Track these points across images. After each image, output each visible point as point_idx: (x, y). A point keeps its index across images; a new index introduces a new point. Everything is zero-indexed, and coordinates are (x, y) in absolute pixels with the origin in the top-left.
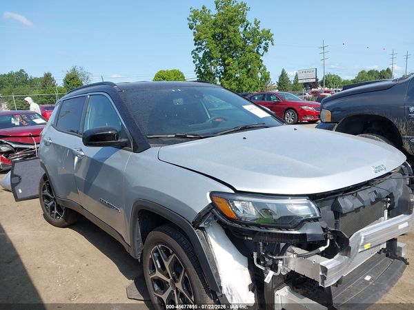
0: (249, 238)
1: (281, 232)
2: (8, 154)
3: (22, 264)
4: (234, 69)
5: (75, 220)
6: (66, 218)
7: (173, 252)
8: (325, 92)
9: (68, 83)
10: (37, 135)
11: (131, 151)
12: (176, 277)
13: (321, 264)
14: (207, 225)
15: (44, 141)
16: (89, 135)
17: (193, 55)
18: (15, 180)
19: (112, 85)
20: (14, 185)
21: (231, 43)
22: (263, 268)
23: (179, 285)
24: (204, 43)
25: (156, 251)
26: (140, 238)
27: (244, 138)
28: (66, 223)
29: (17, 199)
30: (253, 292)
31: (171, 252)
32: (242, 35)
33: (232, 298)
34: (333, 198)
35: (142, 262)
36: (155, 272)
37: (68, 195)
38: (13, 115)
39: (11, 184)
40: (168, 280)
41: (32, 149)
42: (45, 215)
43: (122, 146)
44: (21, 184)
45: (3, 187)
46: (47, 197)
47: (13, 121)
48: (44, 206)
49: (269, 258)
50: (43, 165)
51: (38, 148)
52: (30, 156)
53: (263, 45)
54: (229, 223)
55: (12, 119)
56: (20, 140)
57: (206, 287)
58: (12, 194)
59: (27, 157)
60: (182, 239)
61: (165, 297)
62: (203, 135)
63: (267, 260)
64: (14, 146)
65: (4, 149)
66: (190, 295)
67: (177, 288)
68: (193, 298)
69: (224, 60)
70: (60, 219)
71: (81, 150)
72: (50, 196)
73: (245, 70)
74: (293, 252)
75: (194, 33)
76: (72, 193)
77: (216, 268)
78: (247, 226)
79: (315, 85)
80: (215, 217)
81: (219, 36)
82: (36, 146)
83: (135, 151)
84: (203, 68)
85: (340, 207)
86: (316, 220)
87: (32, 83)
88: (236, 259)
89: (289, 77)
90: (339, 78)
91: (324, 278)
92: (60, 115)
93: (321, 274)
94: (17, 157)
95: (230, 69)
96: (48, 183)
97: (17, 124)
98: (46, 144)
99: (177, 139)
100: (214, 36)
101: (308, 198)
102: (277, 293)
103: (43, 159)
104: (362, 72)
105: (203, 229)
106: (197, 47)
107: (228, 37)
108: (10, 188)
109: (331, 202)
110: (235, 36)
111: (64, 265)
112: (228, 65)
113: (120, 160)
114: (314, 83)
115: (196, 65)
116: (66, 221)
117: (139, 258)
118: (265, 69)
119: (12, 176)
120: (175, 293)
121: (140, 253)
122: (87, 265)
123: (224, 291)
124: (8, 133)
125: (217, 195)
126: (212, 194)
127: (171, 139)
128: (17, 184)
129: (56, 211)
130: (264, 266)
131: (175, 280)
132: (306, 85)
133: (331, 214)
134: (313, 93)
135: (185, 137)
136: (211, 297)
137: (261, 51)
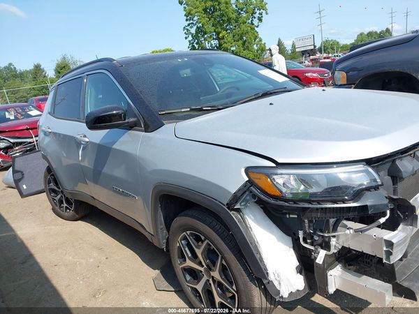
0: (291, 216)
1: (336, 206)
2: (6, 149)
3: (36, 263)
4: (229, 42)
5: (87, 212)
6: (76, 210)
7: (206, 238)
8: (325, 58)
9: (59, 73)
10: (34, 127)
11: (142, 131)
12: (211, 265)
13: (386, 238)
14: (244, 205)
15: (43, 131)
16: (93, 117)
17: (186, 31)
18: (18, 176)
19: (111, 60)
20: (17, 182)
21: (223, 15)
22: (312, 248)
23: (216, 274)
24: (196, 18)
25: (185, 238)
26: (163, 226)
27: (271, 104)
28: (77, 216)
29: (22, 195)
30: (301, 274)
31: (203, 238)
32: (234, 6)
33: (280, 284)
34: (390, 161)
35: (168, 250)
36: (185, 260)
37: (76, 186)
38: (7, 109)
39: (14, 180)
40: (202, 269)
41: (30, 143)
42: (53, 210)
43: (131, 127)
44: (25, 179)
45: (6, 184)
46: (54, 191)
47: (7, 115)
48: (52, 200)
49: (319, 236)
50: (45, 157)
51: (37, 141)
52: (30, 150)
53: (257, 15)
54: (272, 201)
55: (7, 113)
56: (17, 134)
57: (250, 274)
58: (16, 191)
59: (27, 151)
60: (214, 223)
61: (199, 287)
62: (221, 105)
63: (316, 238)
64: (12, 141)
65: (2, 145)
66: (231, 284)
67: (213, 277)
68: (234, 287)
69: (218, 34)
70: (71, 213)
71: (85, 136)
72: (57, 189)
73: (241, 42)
74: (345, 226)
75: (185, 8)
76: (79, 184)
77: (259, 253)
78: (295, 203)
79: (312, 52)
80: (254, 196)
81: (210, 10)
82: (34, 139)
83: (146, 131)
84: (197, 44)
85: (399, 171)
86: (376, 188)
87: (22, 76)
88: (279, 240)
89: (285, 46)
90: (338, 43)
91: (389, 254)
92: (56, 103)
93: (385, 249)
94: (16, 152)
95: (225, 43)
96: (53, 175)
97: (12, 118)
98: (46, 134)
99: (192, 113)
100: (205, 10)
101: (365, 163)
102: (330, 273)
103: (45, 150)
104: (361, 34)
105: (238, 210)
106: (188, 22)
107: (220, 10)
108: (14, 185)
109: (388, 165)
110: (227, 8)
111: (83, 261)
112: (223, 38)
113: (131, 142)
114: (312, 50)
115: (189, 41)
116: (77, 214)
117: (164, 247)
118: (261, 41)
119: (14, 172)
120: (211, 282)
121: (165, 241)
122: (107, 258)
123: (271, 277)
124: (4, 128)
125: (255, 170)
126: (248, 170)
127: (185, 114)
128: (20, 180)
129: (65, 205)
130: (312, 244)
131: (209, 269)
132: (303, 53)
133: (388, 180)
134: (312, 60)
135: (201, 110)
136: (256, 285)
137: (256, 22)
